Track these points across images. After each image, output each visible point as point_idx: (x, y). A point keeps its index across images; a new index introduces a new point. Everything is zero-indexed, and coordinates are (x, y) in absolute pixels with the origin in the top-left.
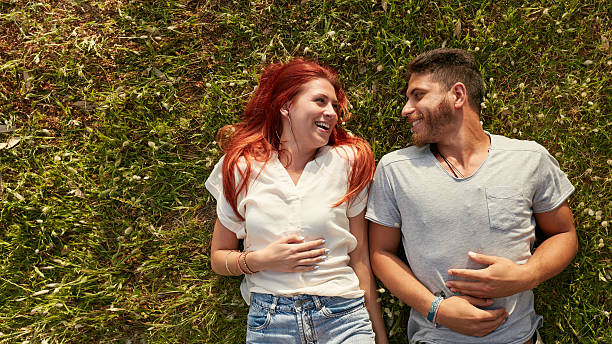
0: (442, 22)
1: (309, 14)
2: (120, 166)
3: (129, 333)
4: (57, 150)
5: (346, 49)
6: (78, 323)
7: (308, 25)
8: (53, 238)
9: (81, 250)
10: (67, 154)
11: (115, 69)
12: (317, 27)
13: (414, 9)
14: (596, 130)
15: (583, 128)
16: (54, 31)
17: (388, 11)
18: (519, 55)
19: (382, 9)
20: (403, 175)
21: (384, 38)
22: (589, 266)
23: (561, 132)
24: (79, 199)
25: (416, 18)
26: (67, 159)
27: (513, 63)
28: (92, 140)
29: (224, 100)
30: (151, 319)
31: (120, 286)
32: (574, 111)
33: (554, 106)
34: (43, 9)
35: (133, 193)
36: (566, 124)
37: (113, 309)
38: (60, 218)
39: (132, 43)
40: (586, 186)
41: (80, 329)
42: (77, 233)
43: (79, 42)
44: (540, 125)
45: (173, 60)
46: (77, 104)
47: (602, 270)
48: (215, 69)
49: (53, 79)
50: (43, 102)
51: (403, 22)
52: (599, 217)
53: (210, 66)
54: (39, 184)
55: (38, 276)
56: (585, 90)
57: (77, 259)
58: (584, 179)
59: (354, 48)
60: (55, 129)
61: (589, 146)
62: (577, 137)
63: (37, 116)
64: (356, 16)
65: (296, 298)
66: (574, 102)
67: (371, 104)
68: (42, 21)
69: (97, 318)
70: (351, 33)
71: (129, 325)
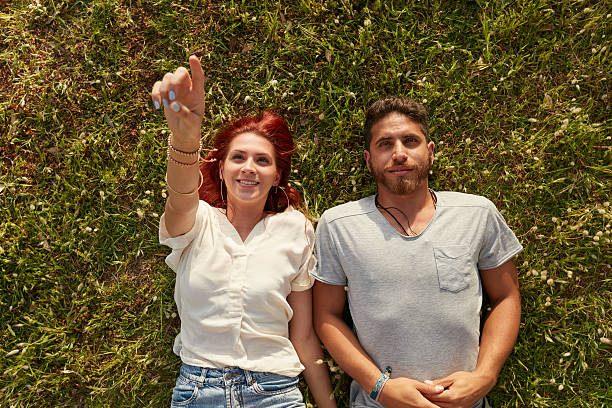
0: (386, 76)
1: (250, 63)
2: (78, 217)
3: (76, 398)
4: (32, 199)
5: (288, 100)
6: (39, 386)
7: (249, 74)
8: (24, 293)
9: (45, 307)
10: (40, 203)
11: (80, 114)
12: (259, 77)
13: (358, 61)
14: (541, 187)
15: (527, 186)
16: (38, 73)
17: (332, 63)
18: (464, 111)
19: (325, 60)
20: (347, 231)
21: (328, 90)
22: (535, 327)
23: (505, 189)
24: (46, 252)
25: (360, 71)
26: (39, 208)
27: (457, 118)
28: (60, 188)
29: (155, 149)
30: (92, 383)
31: (72, 346)
32: (519, 167)
33: (499, 163)
34: (29, 51)
35: (86, 247)
36: (511, 181)
37: (66, 372)
38: (31, 271)
39: (93, 89)
40: (531, 245)
41: (41, 393)
42: (43, 289)
43: (55, 85)
44: (485, 182)
45: (119, 107)
46: (51, 150)
47: (547, 331)
48: (148, 117)
49: (33, 123)
50: (25, 148)
51: (347, 74)
52: (544, 277)
53: (144, 114)
54: (16, 235)
55: (11, 335)
56: (529, 147)
57: (41, 317)
58: (528, 238)
59: (297, 99)
60: (32, 177)
61: (533, 204)
62: (521, 194)
63: (19, 162)
64: (299, 66)
65: (226, 370)
66: (519, 159)
67: (313, 156)
68: (28, 63)
69: (54, 381)
70: (293, 83)
71: (77, 389)
